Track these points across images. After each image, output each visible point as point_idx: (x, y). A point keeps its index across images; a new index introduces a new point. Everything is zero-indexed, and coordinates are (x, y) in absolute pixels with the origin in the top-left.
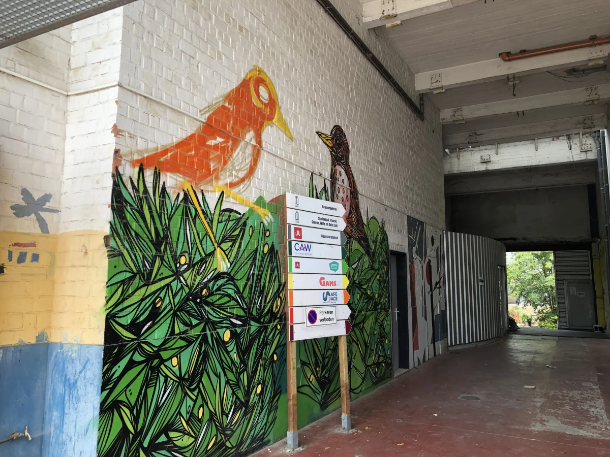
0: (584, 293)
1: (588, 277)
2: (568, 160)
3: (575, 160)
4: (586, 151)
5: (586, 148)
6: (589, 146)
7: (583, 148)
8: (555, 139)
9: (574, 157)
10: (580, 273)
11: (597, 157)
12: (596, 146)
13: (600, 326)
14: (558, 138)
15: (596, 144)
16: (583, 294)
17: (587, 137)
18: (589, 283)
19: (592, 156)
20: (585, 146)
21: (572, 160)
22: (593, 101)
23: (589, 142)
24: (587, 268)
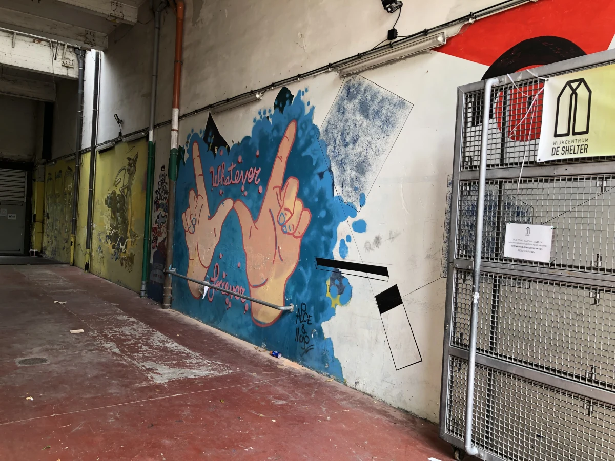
0: (16, 215)
1: (22, 199)
2: (48, 71)
3: (56, 72)
4: (68, 67)
5: (68, 63)
6: (71, 62)
7: (65, 62)
8: (36, 42)
9: (54, 69)
10: (14, 194)
11: (77, 77)
12: (79, 65)
13: (37, 250)
14: (40, 42)
15: (79, 62)
16: (14, 217)
17: (70, 52)
18: (22, 205)
19: (73, 74)
20: (68, 61)
21: (52, 72)
22: (116, 18)
23: (72, 57)
24: (22, 189)
